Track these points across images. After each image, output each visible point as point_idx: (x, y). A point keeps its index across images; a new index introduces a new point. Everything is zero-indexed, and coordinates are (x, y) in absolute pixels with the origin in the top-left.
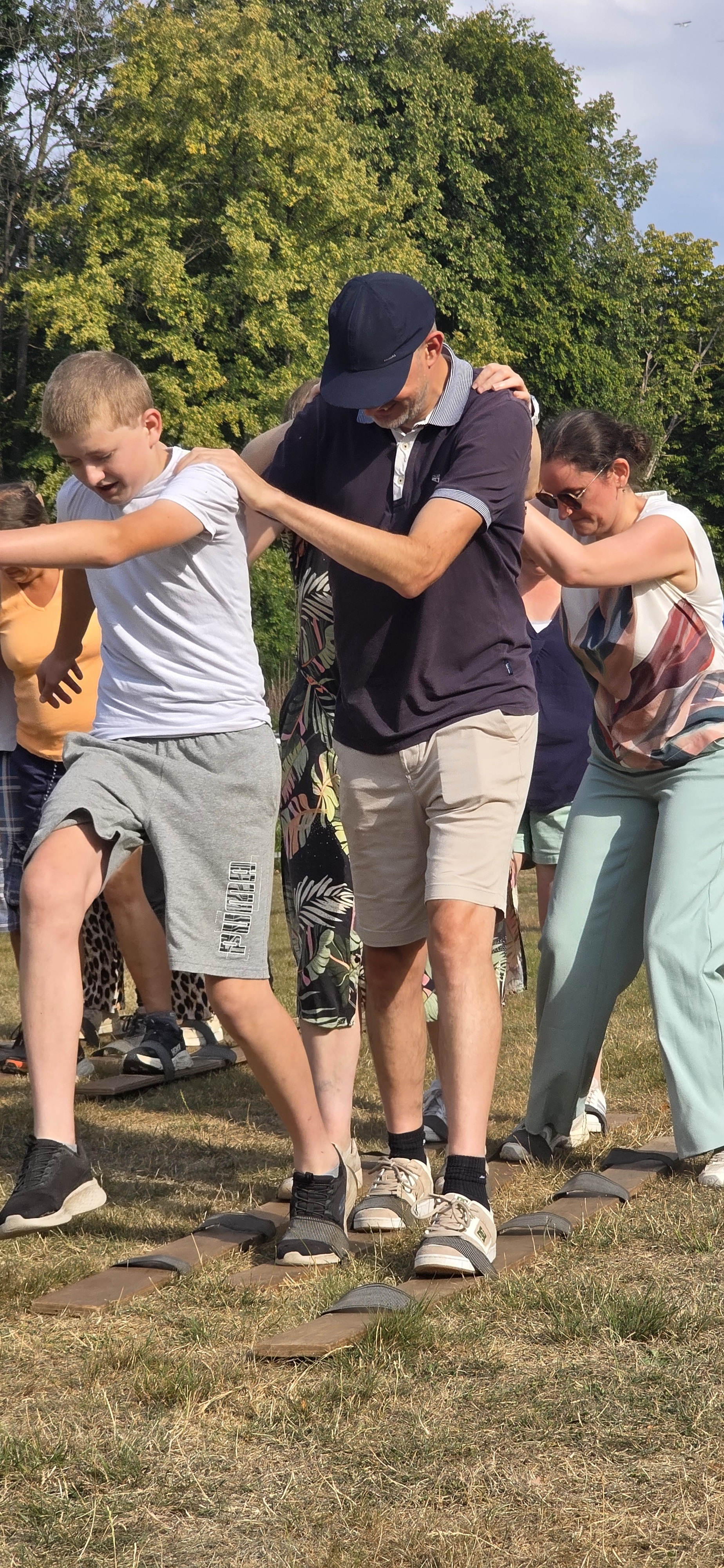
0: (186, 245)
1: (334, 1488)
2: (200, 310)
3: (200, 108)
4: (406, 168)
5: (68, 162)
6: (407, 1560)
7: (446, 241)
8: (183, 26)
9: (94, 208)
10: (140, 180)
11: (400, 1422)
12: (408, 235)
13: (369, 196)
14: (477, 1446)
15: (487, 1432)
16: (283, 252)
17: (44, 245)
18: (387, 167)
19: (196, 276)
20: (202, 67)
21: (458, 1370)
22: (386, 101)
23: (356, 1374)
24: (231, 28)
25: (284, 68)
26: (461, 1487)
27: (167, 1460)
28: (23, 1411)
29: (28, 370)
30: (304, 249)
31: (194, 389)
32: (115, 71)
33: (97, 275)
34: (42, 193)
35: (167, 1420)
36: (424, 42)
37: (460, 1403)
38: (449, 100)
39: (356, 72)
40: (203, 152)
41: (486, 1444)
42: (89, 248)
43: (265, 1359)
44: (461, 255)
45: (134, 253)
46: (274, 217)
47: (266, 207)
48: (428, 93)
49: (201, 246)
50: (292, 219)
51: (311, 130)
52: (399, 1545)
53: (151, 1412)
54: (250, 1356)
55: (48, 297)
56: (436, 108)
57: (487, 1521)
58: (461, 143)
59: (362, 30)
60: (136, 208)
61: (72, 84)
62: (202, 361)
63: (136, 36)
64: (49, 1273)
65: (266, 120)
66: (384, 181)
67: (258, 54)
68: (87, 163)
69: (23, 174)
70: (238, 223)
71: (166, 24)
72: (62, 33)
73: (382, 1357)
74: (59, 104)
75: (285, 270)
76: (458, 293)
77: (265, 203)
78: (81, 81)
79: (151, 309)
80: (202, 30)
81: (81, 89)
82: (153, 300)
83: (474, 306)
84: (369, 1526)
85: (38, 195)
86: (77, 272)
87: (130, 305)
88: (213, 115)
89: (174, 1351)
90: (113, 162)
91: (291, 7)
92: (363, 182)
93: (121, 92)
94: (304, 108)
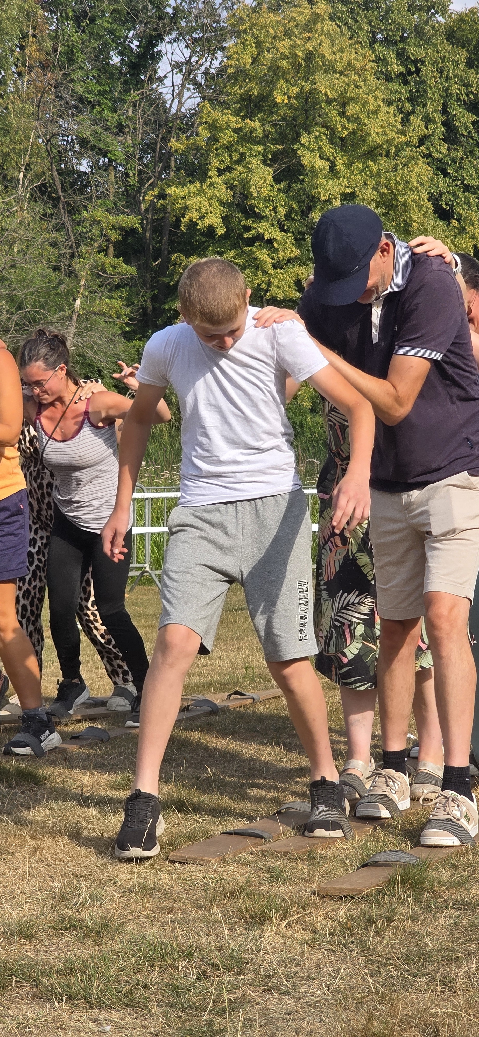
0: (274, 163)
1: (369, 979)
2: (282, 206)
3: (284, 73)
4: (420, 111)
5: (197, 109)
6: (417, 1027)
7: (447, 159)
8: (274, 18)
9: (214, 139)
10: (244, 120)
11: (412, 938)
12: (421, 156)
13: (395, 130)
14: (463, 955)
15: (469, 946)
16: (338, 167)
17: (180, 163)
18: (408, 111)
19: (280, 184)
20: (286, 46)
21: (450, 905)
22: (407, 67)
23: (383, 906)
24: (305, 20)
25: (340, 46)
26: (452, 981)
27: (260, 958)
28: (167, 923)
29: (169, 245)
30: (352, 165)
31: (278, 257)
32: (229, 49)
33: (214, 183)
34: (180, 129)
35: (260, 932)
36: (433, 28)
37: (452, 927)
38: (450, 66)
39: (388, 47)
40: (286, 101)
41: (469, 954)
42: (210, 165)
43: (323, 895)
44: (456, 169)
45: (240, 168)
46: (332, 144)
47: (327, 137)
48: (436, 62)
49: (284, 163)
50: (344, 145)
51: (357, 87)
52: (411, 1017)
53: (250, 926)
54: (314, 893)
55: (183, 198)
56: (441, 71)
57: (469, 1003)
58: (457, 94)
59: (392, 20)
60: (241, 138)
61: (200, 57)
62: (284, 239)
63: (243, 25)
64: (183, 835)
65: (327, 80)
66: (406, 120)
67: (323, 36)
68: (210, 110)
69: (167, 117)
70: (308, 149)
71: (263, 17)
72: (194, 24)
73: (400, 896)
74: (192, 71)
75: (339, 180)
76: (454, 194)
77: (326, 135)
78: (206, 55)
79: (250, 205)
80: (286, 21)
81: (206, 61)
82: (252, 199)
83: (465, 203)
84: (392, 1004)
85: (177, 130)
86: (202, 182)
87: (237, 202)
88: (293, 77)
89: (264, 888)
90: (227, 109)
91: (345, 6)
92: (392, 120)
93: (232, 62)
94: (353, 72)
